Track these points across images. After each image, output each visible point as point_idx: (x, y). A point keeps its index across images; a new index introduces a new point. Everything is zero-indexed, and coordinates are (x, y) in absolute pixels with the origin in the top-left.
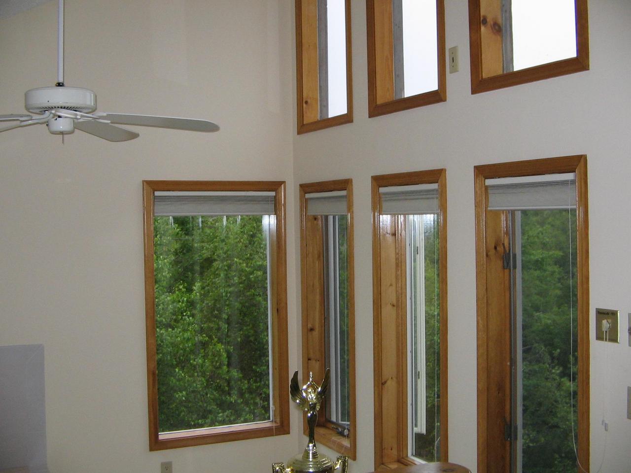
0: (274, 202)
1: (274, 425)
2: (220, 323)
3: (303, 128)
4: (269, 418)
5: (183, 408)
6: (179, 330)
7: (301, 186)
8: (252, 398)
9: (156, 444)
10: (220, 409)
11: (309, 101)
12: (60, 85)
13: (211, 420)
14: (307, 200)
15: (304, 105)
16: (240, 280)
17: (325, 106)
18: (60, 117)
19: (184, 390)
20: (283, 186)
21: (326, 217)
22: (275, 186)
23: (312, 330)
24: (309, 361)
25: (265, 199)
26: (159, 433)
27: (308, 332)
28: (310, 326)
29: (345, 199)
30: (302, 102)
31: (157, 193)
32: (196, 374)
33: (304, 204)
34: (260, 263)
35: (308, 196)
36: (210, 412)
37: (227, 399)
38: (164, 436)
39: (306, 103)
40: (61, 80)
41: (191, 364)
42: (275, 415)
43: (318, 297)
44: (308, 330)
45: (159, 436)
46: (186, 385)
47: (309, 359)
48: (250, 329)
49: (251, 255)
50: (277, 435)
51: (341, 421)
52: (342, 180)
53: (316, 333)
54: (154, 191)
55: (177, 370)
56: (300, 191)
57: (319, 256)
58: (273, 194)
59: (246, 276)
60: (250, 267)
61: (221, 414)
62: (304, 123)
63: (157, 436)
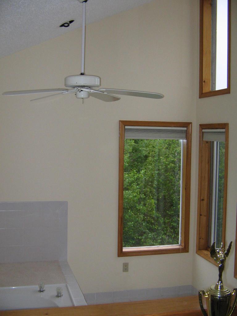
0: (185, 133)
1: (181, 247)
2: (152, 189)
3: (202, 95)
4: (178, 244)
5: (132, 230)
6: (131, 192)
7: (200, 125)
8: (166, 227)
9: (121, 254)
10: (150, 232)
11: (206, 81)
12: (82, 74)
13: (145, 237)
14: (203, 133)
15: (203, 83)
16: (162, 168)
17: (214, 84)
18: (82, 91)
19: (133, 221)
20: (190, 125)
21: (213, 142)
22: (187, 125)
23: (203, 200)
24: (201, 216)
25: (181, 132)
26: (123, 248)
27: (201, 201)
28: (202, 198)
29: (224, 134)
30: (202, 81)
31: (126, 127)
32: (138, 214)
33: (202, 135)
34: (173, 159)
35: (203, 130)
36: (145, 233)
37: (153, 227)
38: (125, 249)
39: (204, 81)
40: (83, 72)
41: (137, 209)
42: (181, 242)
43: (207, 183)
44: (201, 200)
45: (123, 249)
46: (133, 219)
47: (201, 215)
48: (166, 192)
49: (168, 155)
50: (182, 252)
51: (216, 248)
52: (223, 124)
53: (205, 202)
54: (125, 126)
55: (129, 211)
56: (200, 127)
57: (208, 162)
58: (185, 129)
59: (165, 166)
60: (168, 161)
61: (150, 234)
62: (203, 92)
63: (122, 249)
